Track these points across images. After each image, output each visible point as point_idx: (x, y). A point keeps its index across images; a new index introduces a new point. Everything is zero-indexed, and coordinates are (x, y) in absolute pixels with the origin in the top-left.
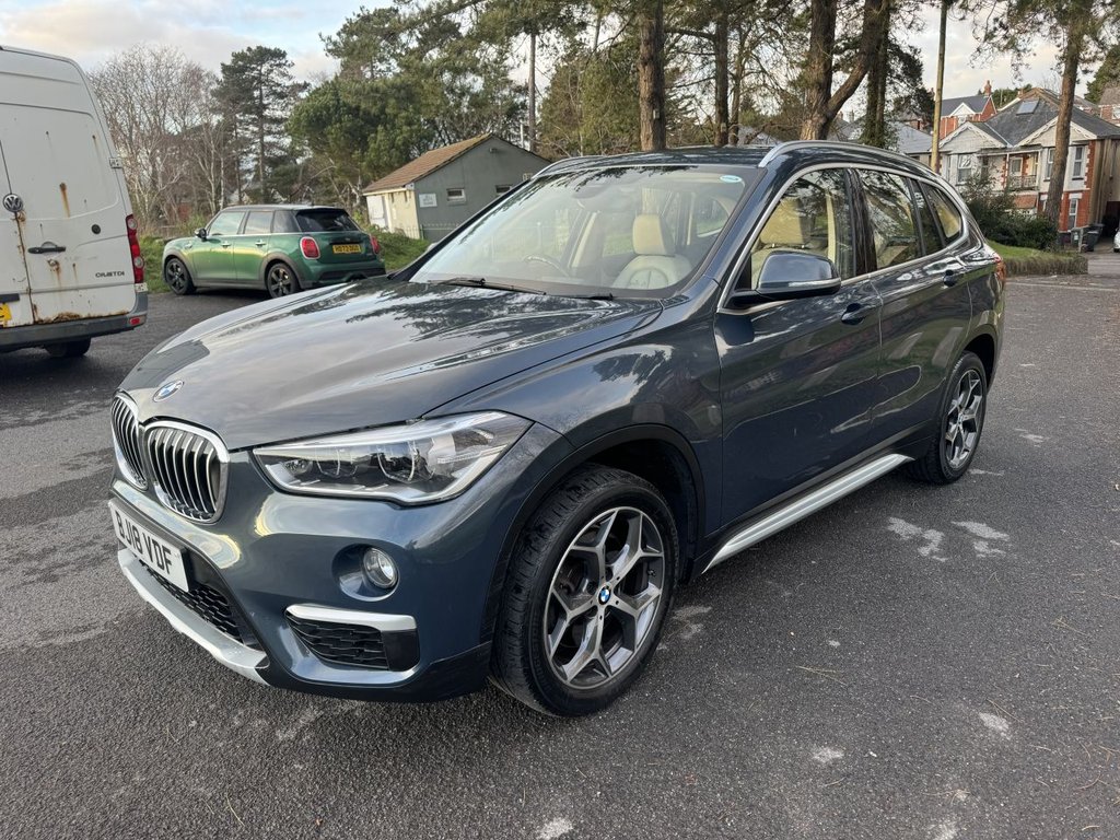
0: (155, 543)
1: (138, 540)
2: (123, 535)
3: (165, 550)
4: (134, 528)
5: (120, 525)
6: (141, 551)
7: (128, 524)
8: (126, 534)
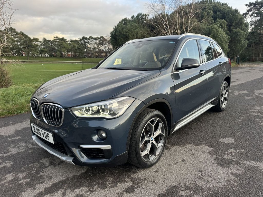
0: (45, 133)
1: (40, 132)
2: (35, 132)
3: (48, 134)
4: (39, 129)
5: (34, 129)
6: (40, 135)
7: (37, 129)
8: (36, 131)
